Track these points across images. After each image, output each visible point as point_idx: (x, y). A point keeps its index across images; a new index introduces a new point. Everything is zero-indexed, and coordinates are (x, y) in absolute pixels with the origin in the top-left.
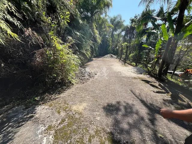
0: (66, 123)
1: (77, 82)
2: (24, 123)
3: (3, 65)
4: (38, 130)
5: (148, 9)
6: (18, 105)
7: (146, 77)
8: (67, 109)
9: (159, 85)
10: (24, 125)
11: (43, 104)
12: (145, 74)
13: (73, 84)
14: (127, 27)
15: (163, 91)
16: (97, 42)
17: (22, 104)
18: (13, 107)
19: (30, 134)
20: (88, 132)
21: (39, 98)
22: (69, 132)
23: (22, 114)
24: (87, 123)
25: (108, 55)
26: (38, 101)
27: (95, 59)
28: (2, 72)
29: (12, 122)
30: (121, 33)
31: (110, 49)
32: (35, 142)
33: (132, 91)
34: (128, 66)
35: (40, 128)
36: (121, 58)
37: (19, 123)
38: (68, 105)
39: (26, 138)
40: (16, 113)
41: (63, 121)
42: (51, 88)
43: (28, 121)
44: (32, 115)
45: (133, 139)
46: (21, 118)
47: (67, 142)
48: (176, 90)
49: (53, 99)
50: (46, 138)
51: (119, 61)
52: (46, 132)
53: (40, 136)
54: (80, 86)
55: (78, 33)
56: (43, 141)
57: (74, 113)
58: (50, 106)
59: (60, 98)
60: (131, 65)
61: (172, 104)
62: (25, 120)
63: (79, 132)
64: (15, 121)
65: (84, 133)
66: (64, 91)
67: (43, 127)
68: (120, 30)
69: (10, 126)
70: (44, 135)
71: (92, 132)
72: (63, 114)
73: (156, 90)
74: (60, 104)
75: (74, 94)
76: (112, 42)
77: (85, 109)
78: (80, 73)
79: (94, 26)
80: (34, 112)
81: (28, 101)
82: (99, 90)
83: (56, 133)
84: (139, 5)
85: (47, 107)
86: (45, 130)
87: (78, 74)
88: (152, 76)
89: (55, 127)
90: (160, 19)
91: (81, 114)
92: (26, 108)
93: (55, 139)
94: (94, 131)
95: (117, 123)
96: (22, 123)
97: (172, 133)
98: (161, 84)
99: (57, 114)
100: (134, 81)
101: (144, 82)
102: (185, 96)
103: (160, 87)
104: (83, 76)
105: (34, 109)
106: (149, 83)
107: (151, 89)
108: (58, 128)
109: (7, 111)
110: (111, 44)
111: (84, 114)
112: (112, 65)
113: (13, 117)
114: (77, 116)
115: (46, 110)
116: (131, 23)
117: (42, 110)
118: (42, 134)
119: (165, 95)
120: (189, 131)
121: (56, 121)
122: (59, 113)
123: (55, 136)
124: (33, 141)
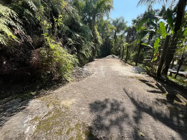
0: (51, 116)
1: (73, 80)
2: (16, 113)
3: (5, 63)
4: (25, 120)
5: (150, 9)
6: (16, 98)
7: (144, 77)
8: (56, 104)
9: (156, 84)
10: (15, 115)
11: (37, 98)
12: (143, 74)
13: (68, 82)
14: (130, 28)
15: (159, 90)
16: (98, 43)
17: (19, 98)
18: (11, 100)
19: (18, 123)
20: (69, 125)
21: (35, 93)
22: (51, 124)
23: (17, 105)
24: (70, 117)
25: (110, 56)
26: (33, 96)
27: (97, 59)
28: (5, 69)
29: (6, 112)
30: (124, 34)
31: (112, 50)
32: (19, 130)
33: (124, 90)
34: (128, 66)
35: (28, 118)
36: (122, 59)
37: (12, 113)
38: (58, 100)
39: (14, 126)
40: (12, 104)
41: (50, 113)
42: (47, 84)
43: (19, 111)
44: (24, 107)
45: (111, 135)
46: (15, 109)
47: (47, 132)
48: (175, 90)
49: (47, 94)
50: (30, 127)
51: (120, 61)
52: (32, 122)
53: (25, 125)
54: (75, 83)
55: (78, 35)
56: (27, 129)
57: (61, 107)
58: (42, 100)
59: (53, 94)
60: (131, 65)
61: (166, 104)
62: (17, 111)
63: (61, 124)
64: (9, 112)
65: (65, 126)
66: (59, 87)
67: (30, 118)
68: (123, 31)
69: (4, 115)
70: (29, 124)
71: (72, 125)
72: (51, 107)
73: (151, 89)
74: (51, 98)
75: (67, 91)
76: (115, 43)
77: (73, 104)
78: (77, 72)
79: (96, 29)
80: (27, 105)
81: (25, 95)
82: (92, 87)
83: (40, 123)
84: (138, 5)
85: (39, 101)
86: (31, 121)
87: (75, 72)
88: (150, 76)
89: (40, 118)
90: (162, 18)
91: (68, 108)
92: (22, 101)
93: (37, 129)
94: (75, 124)
95: (99, 119)
96: (14, 113)
97: (156, 132)
98: (159, 83)
99: (46, 108)
100: (130, 80)
101: (140, 81)
102: (183, 96)
103: (156, 87)
104: (79, 75)
105: (28, 102)
106: (145, 83)
107: (146, 88)
108: (43, 120)
109: (5, 103)
110: (114, 45)
111: (70, 109)
112: (111, 65)
113: (9, 108)
114: (63, 110)
115: (38, 103)
116: (133, 24)
117: (34, 104)
118: (27, 124)
119: (160, 94)
120: (177, 132)
121: (43, 114)
122: (48, 106)
123: (38, 126)
124: (18, 129)
